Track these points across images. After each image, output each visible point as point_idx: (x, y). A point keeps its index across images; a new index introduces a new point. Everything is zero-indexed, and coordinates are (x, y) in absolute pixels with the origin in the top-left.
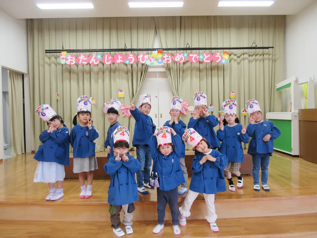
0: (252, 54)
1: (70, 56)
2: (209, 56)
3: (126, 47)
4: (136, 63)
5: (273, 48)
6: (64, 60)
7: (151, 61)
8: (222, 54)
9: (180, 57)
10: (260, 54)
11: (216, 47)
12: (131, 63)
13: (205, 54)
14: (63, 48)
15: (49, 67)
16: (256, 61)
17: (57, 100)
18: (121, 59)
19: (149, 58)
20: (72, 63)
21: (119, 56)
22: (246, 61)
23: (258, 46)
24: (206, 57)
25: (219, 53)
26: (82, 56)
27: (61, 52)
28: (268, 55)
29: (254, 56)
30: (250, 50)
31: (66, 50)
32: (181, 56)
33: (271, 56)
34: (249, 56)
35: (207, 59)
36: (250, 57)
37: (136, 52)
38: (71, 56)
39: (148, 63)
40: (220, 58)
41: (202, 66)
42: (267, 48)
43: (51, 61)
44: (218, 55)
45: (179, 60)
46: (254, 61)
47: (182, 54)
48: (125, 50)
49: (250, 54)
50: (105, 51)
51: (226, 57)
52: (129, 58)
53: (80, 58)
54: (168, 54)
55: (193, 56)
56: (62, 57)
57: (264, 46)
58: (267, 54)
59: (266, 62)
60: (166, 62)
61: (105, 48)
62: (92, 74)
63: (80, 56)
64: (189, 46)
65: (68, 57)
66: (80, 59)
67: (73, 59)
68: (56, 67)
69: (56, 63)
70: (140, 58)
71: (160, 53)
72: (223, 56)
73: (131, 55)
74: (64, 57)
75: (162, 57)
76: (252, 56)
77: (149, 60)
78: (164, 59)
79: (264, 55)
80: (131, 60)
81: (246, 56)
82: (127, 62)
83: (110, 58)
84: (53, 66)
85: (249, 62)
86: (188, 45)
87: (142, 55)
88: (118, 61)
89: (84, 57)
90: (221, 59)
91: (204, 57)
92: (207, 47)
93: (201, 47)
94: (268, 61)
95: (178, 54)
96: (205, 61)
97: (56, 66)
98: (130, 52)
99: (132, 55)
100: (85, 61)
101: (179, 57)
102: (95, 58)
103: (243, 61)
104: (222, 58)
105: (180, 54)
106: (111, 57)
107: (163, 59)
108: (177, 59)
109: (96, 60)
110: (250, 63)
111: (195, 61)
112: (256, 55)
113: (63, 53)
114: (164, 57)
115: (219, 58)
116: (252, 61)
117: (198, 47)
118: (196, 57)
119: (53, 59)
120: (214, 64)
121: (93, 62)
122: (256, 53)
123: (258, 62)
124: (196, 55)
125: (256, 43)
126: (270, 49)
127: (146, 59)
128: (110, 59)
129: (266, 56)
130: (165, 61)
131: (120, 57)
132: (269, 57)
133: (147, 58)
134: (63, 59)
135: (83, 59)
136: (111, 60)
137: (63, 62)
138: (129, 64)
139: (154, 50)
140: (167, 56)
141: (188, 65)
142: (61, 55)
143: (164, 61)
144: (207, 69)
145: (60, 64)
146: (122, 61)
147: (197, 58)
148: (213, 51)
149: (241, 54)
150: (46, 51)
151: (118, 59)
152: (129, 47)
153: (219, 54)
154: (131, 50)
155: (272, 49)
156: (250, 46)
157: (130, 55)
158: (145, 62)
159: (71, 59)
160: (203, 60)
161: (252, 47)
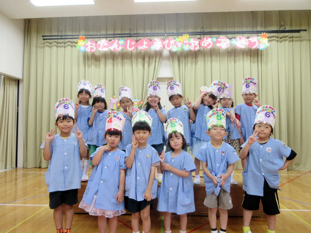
1: (89, 42)
7: (177, 46)
8: (259, 38)
12: (157, 49)
13: (238, 39)
18: (146, 45)
19: (175, 43)
21: (144, 41)
32: (210, 40)
39: (174, 49)
40: (257, 42)
42: (298, 31)
45: (206, 46)
51: (265, 41)
52: (155, 43)
55: (222, 41)
63: (100, 41)
65: (88, 43)
66: (100, 44)
67: (93, 45)
70: (165, 44)
77: (175, 46)
78: (191, 44)
87: (168, 41)
88: (143, 47)
89: (105, 42)
90: (258, 44)
95: (205, 39)
101: (206, 42)
102: (117, 44)
104: (260, 42)
105: (207, 39)
106: (134, 42)
107: (189, 45)
108: (204, 44)
114: (190, 42)
121: (115, 49)
124: (226, 40)
126: (301, 32)
127: (173, 45)
128: (133, 44)
133: (173, 43)
135: (104, 45)
136: (134, 45)
138: (154, 50)
143: (191, 47)
146: (147, 47)
153: (256, 39)
156: (278, 29)
157: (156, 40)
158: (171, 48)
159: (91, 45)
160: (236, 45)
161: (280, 30)
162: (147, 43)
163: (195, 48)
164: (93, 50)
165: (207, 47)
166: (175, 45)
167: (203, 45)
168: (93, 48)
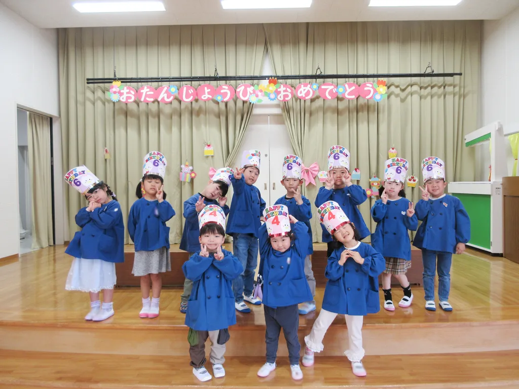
0: (425, 86)
1: (125, 88)
2: (353, 88)
3: (217, 74)
4: (233, 99)
5: (460, 74)
6: (117, 95)
7: (257, 96)
8: (375, 85)
9: (306, 90)
10: (440, 85)
11: (365, 73)
12: (225, 100)
13: (347, 86)
14: (115, 76)
15: (93, 106)
16: (432, 97)
17: (106, 160)
18: (209, 93)
19: (254, 91)
20: (129, 101)
21: (206, 88)
22: (416, 97)
23: (435, 73)
24: (349, 90)
25: (370, 84)
26: (146, 88)
27: (112, 82)
28: (452, 87)
29: (430, 88)
30: (422, 78)
31: (119, 79)
32: (308, 88)
33: (457, 89)
34: (421, 88)
35: (350, 94)
36: (422, 90)
37: (233, 82)
38: (127, 88)
39: (253, 99)
40: (372, 91)
41: (342, 105)
42: (451, 75)
43: (96, 97)
44: (368, 87)
46: (429, 98)
47: (309, 86)
48: (216, 79)
49: (422, 85)
50: (182, 81)
51: (382, 90)
52: (222, 91)
53: (142, 91)
54: (286, 84)
55: (326, 89)
56: (114, 90)
57: (446, 72)
58: (450, 85)
59: (450, 98)
60: (282, 99)
61: (183, 75)
62: (162, 117)
63: (143, 88)
64: (321, 73)
66: (143, 93)
67: (131, 93)
68: (103, 106)
69: (104, 100)
70: (239, 92)
71: (272, 84)
72: (377, 89)
74: (117, 90)
75: (276, 90)
76: (426, 88)
77: (254, 96)
78: (279, 92)
79: (446, 87)
80: (225, 94)
81: (415, 88)
82: (219, 98)
83: (191, 91)
84: (99, 104)
85: (421, 98)
86: (318, 70)
87: (243, 87)
88: (205, 97)
89: (148, 90)
90: (373, 94)
91: (346, 89)
92: (351, 73)
93: (340, 73)
94: (452, 96)
95: (302, 86)
96: (347, 96)
97: (105, 105)
98: (224, 82)
99: (227, 88)
100: (150, 96)
101: (304, 90)
102: (167, 92)
103: (410, 96)
104: (375, 91)
105: (306, 85)
106: (193, 90)
107: (277, 93)
108: (301, 93)
109: (169, 95)
110: (422, 100)
111: (330, 98)
112: (432, 87)
113: (115, 83)
114: (279, 90)
115: (370, 91)
116: (425, 97)
117: (335, 73)
118: (332, 90)
119: (99, 93)
120: (362, 101)
121: (163, 99)
122: (431, 83)
123: (435, 98)
124: (332, 87)
125: (433, 67)
126: (455, 76)
127: (251, 94)
128: (190, 93)
129: (449, 89)
130: (280, 97)
131: (207, 90)
132: (454, 89)
133: (252, 92)
134: (115, 93)
135: (148, 93)
136: (192, 94)
137: (115, 98)
138: (222, 102)
139: (263, 78)
140: (285, 89)
141: (319, 102)
142: (112, 87)
143: (279, 97)
144: (351, 110)
145: (109, 101)
146: (210, 97)
148: (361, 80)
149: (407, 84)
150: (88, 79)
151: (205, 94)
152: (221, 74)
153: (371, 86)
154: (226, 78)
155: (458, 76)
156: (422, 72)
157: (224, 87)
158: (248, 98)
159: (127, 93)
160: (344, 94)
161: (426, 73)
162: (209, 90)
163: (285, 98)
165: (305, 97)
166: (255, 94)
167: (298, 95)
168: (130, 98)
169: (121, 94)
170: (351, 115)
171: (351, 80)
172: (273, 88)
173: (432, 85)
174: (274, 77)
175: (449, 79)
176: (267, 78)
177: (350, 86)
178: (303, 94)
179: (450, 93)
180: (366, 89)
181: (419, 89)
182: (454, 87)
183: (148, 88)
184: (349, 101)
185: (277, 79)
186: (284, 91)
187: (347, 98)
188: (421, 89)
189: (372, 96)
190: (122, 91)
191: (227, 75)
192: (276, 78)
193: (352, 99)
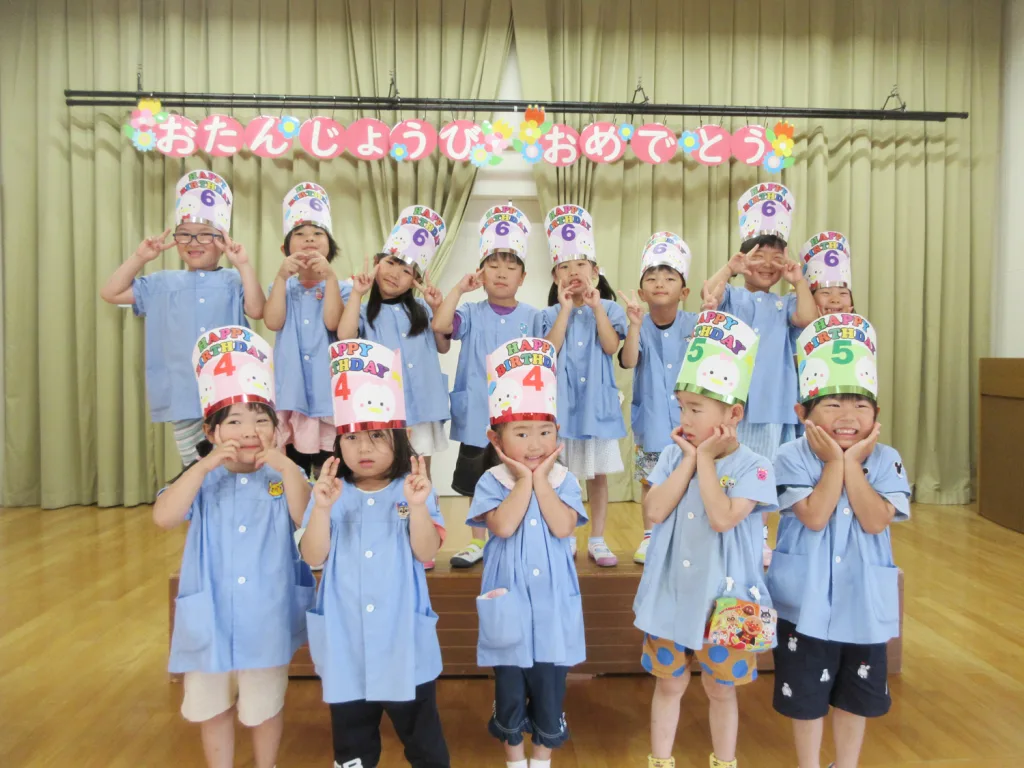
0: (882, 140)
1: (172, 118)
2: (719, 138)
3: (396, 92)
4: (432, 157)
5: (964, 116)
6: (150, 135)
7: (489, 148)
8: (770, 134)
9: (605, 138)
10: (915, 137)
11: (755, 105)
12: (414, 156)
13: (703, 133)
14: (140, 86)
16: (898, 164)
18: (377, 142)
19: (481, 137)
21: (370, 129)
22: (862, 164)
23: (907, 110)
24: (708, 143)
25: (759, 129)
27: (134, 104)
28: (942, 144)
29: (893, 145)
30: (877, 121)
31: (157, 95)
32: (610, 135)
33: (953, 149)
34: (873, 144)
35: (710, 152)
36: (877, 149)
38: (177, 121)
39: (479, 158)
40: (762, 146)
41: (693, 180)
42: (941, 117)
44: (753, 136)
45: (600, 153)
46: (892, 166)
47: (612, 129)
48: (393, 104)
49: (876, 138)
51: (785, 146)
52: (407, 135)
54: (564, 127)
55: (651, 138)
56: (142, 121)
57: (928, 109)
58: (938, 140)
59: (937, 168)
60: (554, 160)
61: (322, 92)
63: (209, 119)
64: (646, 99)
66: (209, 132)
67: (186, 134)
69: (116, 145)
70: (446, 140)
71: (533, 123)
72: (774, 143)
73: (412, 126)
74: (150, 122)
75: (543, 137)
76: (884, 145)
77: (481, 148)
78: (549, 144)
79: (929, 144)
80: (413, 144)
81: (862, 143)
82: (399, 152)
83: (333, 132)
84: (104, 158)
85: (872, 169)
86: (639, 93)
87: (454, 130)
88: (366, 150)
89: (224, 125)
90: (764, 154)
91: (699, 140)
92: (717, 102)
93: (690, 102)
94: (943, 162)
95: (597, 129)
96: (703, 157)
98: (413, 112)
99: (417, 126)
100: (227, 141)
101: (601, 139)
102: (273, 131)
103: (848, 164)
104: (769, 148)
105: (605, 128)
106: (337, 129)
107: (545, 144)
108: (593, 145)
109: (278, 139)
110: (876, 171)
111: (657, 159)
112: (898, 143)
113: (143, 104)
114: (548, 137)
115: (755, 147)
116: (883, 165)
118: (662, 142)
119: (105, 132)
120: (740, 171)
121: (263, 146)
122: (897, 133)
123: (905, 167)
124: (664, 134)
125: (901, 96)
127: (473, 143)
128: (331, 135)
129: (935, 148)
130: (551, 155)
132: (946, 150)
133: (476, 139)
134: (144, 128)
135: (222, 133)
136: (335, 140)
137: (144, 142)
138: (406, 161)
139: (507, 106)
140: (562, 135)
141: (643, 174)
142: (138, 114)
143: (546, 156)
144: (713, 191)
146: (379, 150)
147: (668, 145)
148: (741, 121)
149: (842, 138)
151: (366, 142)
152: (405, 91)
153: (759, 134)
154: (417, 104)
155: (957, 120)
156: (877, 107)
157: (410, 125)
158: (469, 155)
159: (177, 132)
160: (696, 153)
161: (886, 109)
162: (379, 135)
163: (560, 158)
164: (181, 151)
165: (602, 156)
166: (483, 145)
167: (589, 150)
168: (183, 144)
169: (160, 133)
170: (714, 204)
171: (716, 120)
172: (533, 131)
173: (899, 138)
174: (540, 105)
175: (935, 127)
176: (516, 108)
177: (711, 133)
178: (598, 150)
179: (938, 157)
180: (748, 140)
181: (870, 145)
182: (947, 144)
183: (222, 120)
184: (709, 167)
185: (547, 111)
186: (561, 141)
187: (707, 163)
188: (873, 146)
189: (762, 159)
190: (162, 127)
191: (420, 96)
192: (543, 108)
193: (718, 165)
